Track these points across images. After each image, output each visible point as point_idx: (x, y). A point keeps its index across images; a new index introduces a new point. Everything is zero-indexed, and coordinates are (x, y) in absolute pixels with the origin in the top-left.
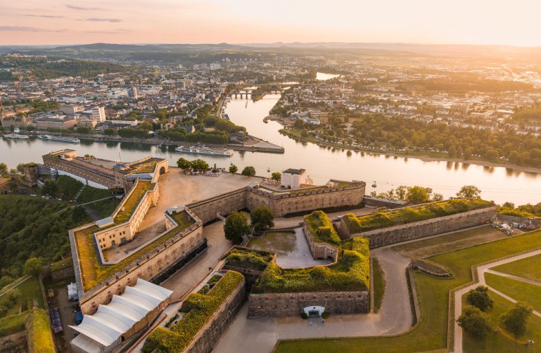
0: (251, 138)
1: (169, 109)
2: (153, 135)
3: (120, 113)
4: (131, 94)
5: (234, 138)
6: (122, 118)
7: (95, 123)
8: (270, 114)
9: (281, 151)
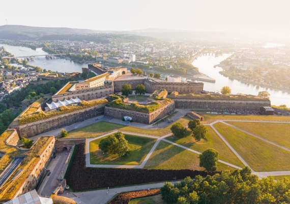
0: (200, 74)
1: (165, 58)
2: (151, 69)
3: (143, 58)
4: (152, 50)
5: (190, 73)
6: (142, 61)
7: (129, 62)
8: (220, 63)
9: (213, 82)
